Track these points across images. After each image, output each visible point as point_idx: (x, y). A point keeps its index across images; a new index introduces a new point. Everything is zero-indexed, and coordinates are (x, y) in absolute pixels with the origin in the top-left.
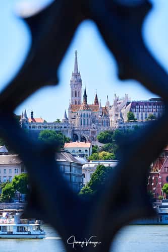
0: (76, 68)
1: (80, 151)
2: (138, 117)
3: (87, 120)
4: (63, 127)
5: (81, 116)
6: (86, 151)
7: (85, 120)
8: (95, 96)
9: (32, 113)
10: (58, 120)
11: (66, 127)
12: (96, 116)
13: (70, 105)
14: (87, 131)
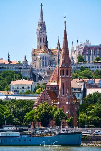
0: (42, 18)
1: (23, 87)
2: (86, 59)
3: (46, 62)
4: (23, 68)
5: (41, 59)
6: (29, 87)
7: (43, 62)
8: (58, 42)
9: (9, 56)
10: (19, 62)
11: (25, 68)
12: (54, 59)
13: (33, 50)
14: (44, 71)
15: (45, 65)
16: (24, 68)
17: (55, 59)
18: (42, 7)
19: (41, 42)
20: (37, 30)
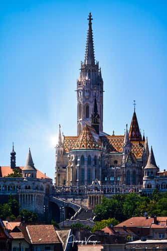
5: (76, 162)
9: (13, 155)
11: (29, 188)
12: (116, 162)
13: (60, 138)
14: (81, 195)
15: (86, 178)
16: (26, 188)
17: (119, 163)
18: (90, 24)
19: (87, 116)
20: (79, 84)
